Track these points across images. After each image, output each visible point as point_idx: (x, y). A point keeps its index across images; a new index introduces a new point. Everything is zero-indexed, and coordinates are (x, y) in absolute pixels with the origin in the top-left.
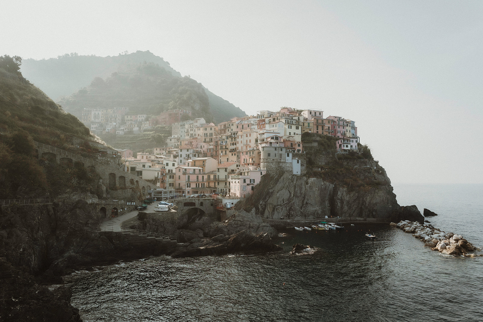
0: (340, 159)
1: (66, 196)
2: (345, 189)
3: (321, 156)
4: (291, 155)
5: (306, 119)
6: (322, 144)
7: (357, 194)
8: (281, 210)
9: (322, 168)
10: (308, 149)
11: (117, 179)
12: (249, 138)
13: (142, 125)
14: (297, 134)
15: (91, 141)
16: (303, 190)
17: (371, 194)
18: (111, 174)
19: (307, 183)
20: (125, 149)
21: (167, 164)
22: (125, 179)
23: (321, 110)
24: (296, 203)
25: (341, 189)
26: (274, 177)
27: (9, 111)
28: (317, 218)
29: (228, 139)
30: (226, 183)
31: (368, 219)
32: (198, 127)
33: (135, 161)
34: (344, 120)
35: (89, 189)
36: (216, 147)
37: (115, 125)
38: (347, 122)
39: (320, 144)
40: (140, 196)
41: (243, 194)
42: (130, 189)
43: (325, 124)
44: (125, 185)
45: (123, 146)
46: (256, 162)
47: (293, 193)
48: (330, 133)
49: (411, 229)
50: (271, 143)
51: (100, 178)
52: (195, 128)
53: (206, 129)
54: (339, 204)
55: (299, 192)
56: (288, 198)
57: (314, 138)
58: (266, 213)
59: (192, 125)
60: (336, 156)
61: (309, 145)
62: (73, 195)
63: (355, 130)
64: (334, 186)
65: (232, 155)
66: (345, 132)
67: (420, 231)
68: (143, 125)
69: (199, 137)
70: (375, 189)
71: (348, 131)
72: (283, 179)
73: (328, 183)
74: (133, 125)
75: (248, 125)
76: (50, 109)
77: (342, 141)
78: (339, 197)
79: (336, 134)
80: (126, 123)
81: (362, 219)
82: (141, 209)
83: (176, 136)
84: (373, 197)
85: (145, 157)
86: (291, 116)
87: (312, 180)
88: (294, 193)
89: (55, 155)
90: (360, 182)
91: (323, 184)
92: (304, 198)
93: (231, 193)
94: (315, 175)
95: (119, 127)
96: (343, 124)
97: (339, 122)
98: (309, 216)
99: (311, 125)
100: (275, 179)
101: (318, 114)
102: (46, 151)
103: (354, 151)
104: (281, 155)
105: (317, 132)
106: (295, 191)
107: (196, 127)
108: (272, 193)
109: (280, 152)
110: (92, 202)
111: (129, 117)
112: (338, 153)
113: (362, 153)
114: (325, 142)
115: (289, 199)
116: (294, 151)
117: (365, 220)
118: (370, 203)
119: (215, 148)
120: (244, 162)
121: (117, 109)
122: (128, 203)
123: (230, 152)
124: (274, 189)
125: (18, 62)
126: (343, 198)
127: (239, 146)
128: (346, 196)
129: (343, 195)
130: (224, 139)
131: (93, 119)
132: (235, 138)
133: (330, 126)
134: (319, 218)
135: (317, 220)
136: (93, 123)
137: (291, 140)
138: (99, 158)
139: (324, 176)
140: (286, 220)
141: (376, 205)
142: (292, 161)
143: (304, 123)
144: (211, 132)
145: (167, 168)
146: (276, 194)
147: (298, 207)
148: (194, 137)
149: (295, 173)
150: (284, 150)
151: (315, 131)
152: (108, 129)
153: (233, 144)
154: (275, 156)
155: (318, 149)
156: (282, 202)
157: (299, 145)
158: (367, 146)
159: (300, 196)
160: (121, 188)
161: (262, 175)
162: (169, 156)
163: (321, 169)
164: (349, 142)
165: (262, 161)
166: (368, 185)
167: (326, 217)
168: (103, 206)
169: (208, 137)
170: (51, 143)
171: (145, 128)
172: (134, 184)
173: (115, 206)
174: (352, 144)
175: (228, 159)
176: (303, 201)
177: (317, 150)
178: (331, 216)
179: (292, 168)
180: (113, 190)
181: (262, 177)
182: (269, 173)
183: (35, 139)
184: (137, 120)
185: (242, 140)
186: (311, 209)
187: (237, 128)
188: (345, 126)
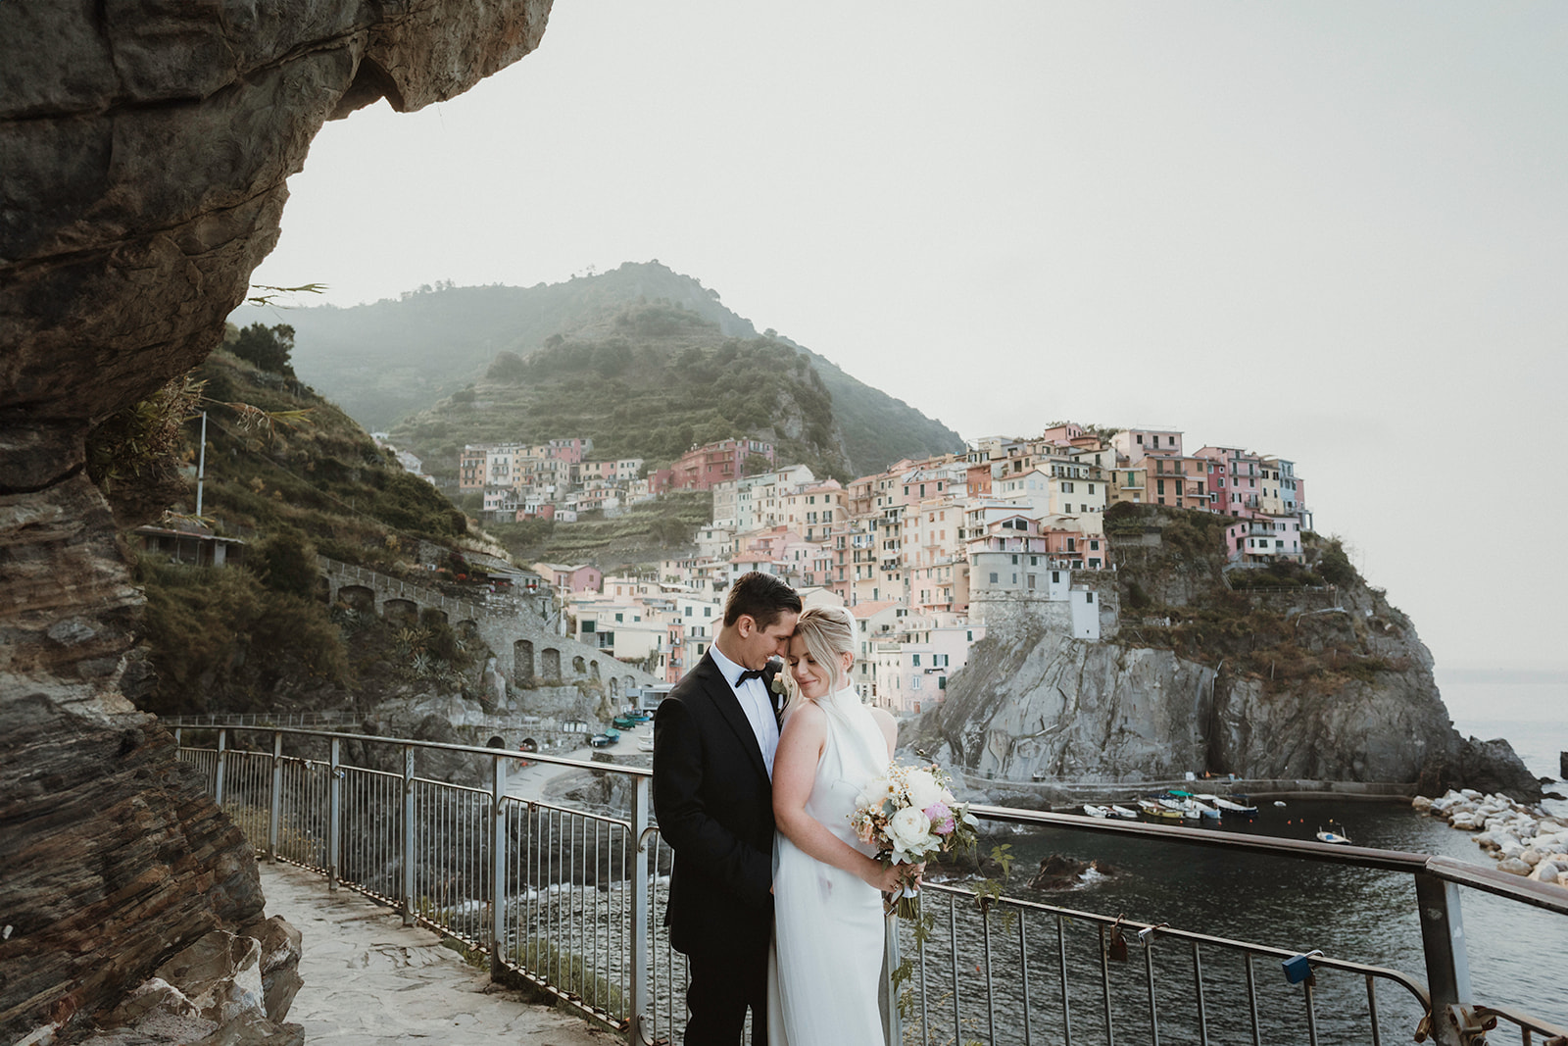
0: (1238, 585)
1: (399, 704)
2: (1255, 685)
3: (1171, 577)
4: (1064, 577)
5: (1124, 461)
6: (1176, 540)
7: (1296, 701)
8: (1033, 752)
9: (1175, 617)
10: (1129, 555)
11: (537, 656)
12: (938, 526)
13: (628, 490)
14: (1092, 510)
15: (469, 550)
16: (1110, 687)
17: (1346, 701)
18: (520, 643)
19: (1122, 668)
20: (577, 564)
21: (689, 611)
22: (558, 656)
23: (1173, 430)
24: (1085, 729)
25: (1241, 683)
26: (1012, 648)
27: (260, 477)
28: (1156, 779)
29: (875, 529)
30: (864, 666)
31: (1338, 783)
32: (790, 494)
33: (597, 604)
34: (1251, 460)
35: (459, 685)
36: (841, 553)
37: (552, 494)
38: (1262, 463)
39: (1168, 536)
40: (603, 706)
41: (913, 700)
42: (574, 685)
43: (1185, 473)
44: (559, 674)
45: (572, 557)
46: (956, 601)
47: (1074, 698)
48: (1206, 503)
49: (1474, 819)
50: (1002, 541)
51: (491, 655)
52: (779, 499)
53: (812, 498)
54: (1235, 735)
55: (1094, 693)
56: (1057, 714)
57: (1148, 521)
58: (986, 762)
59: (771, 488)
60: (1225, 577)
61: (1135, 543)
62: (417, 703)
63: (1294, 488)
64: (1216, 675)
65: (890, 578)
66: (1259, 499)
67: (1498, 824)
68: (632, 490)
69: (791, 526)
70: (1360, 683)
71: (1270, 494)
72: (1042, 655)
73: (1194, 667)
74: (604, 492)
75: (940, 484)
76: (365, 464)
77: (1247, 527)
78: (1235, 711)
79: (1225, 504)
80: (582, 486)
81: (1315, 784)
82: (601, 745)
83: (725, 523)
84: (1354, 711)
85: (625, 589)
86: (1073, 451)
87: (1137, 655)
88: (1077, 699)
89: (371, 594)
90: (1308, 661)
91: (1176, 667)
92: (1113, 713)
93: (878, 697)
94: (1150, 638)
95: (564, 499)
96: (1251, 473)
97: (1235, 465)
98: (1126, 773)
99: (1139, 478)
100: (1016, 654)
101: (1164, 443)
102: (350, 582)
103: (1290, 558)
104: (1032, 578)
105: (1161, 500)
106: (1079, 691)
107: (784, 493)
108: (1004, 696)
109: (1031, 569)
110: (467, 723)
111: (592, 466)
112: (1233, 565)
113: (1320, 566)
114: (1186, 533)
115: (1060, 717)
116: (1077, 565)
117: (1327, 788)
118: (1343, 729)
119: (837, 558)
120: (922, 601)
121: (558, 444)
122: (566, 727)
123: (882, 568)
124: (1009, 685)
125: (286, 341)
126: (1248, 716)
127: (910, 551)
128: (1259, 707)
129: (1249, 705)
130: (864, 530)
131: (489, 479)
132: (896, 527)
133: (1204, 479)
134: (1163, 777)
135: (1157, 786)
136: (491, 488)
137: (1070, 530)
138: (488, 597)
139: (1180, 643)
140: (1049, 785)
141: (1365, 738)
142: (1070, 596)
143: (1114, 474)
144: (828, 507)
145: (689, 623)
146: (1016, 702)
147: (1091, 744)
148: (779, 524)
149: (1079, 633)
150: (1042, 562)
151: (1153, 499)
152: (532, 504)
153: (892, 545)
154: (1015, 582)
155: (1163, 554)
156: (1038, 726)
157: (1095, 546)
158: (1341, 540)
159: (1098, 707)
160: (549, 684)
161: (972, 643)
162: (700, 584)
163: (1172, 620)
164: (1269, 531)
165: (973, 596)
166: (1336, 670)
167: (1190, 776)
168: (496, 735)
169: (820, 524)
170: (362, 561)
171: (637, 500)
172: (585, 671)
173: (529, 736)
174: (1280, 535)
175: (876, 590)
176: (1109, 724)
177: (1160, 558)
178: (1208, 775)
179: (1070, 618)
180: (525, 688)
181: (972, 647)
182: (994, 637)
183: (322, 551)
184: (615, 476)
185: (917, 530)
186: (1136, 750)
187: (907, 493)
188: (1257, 478)
